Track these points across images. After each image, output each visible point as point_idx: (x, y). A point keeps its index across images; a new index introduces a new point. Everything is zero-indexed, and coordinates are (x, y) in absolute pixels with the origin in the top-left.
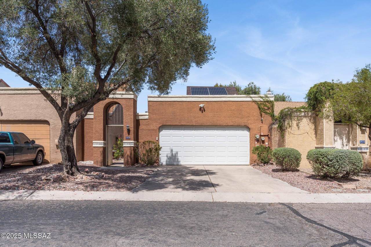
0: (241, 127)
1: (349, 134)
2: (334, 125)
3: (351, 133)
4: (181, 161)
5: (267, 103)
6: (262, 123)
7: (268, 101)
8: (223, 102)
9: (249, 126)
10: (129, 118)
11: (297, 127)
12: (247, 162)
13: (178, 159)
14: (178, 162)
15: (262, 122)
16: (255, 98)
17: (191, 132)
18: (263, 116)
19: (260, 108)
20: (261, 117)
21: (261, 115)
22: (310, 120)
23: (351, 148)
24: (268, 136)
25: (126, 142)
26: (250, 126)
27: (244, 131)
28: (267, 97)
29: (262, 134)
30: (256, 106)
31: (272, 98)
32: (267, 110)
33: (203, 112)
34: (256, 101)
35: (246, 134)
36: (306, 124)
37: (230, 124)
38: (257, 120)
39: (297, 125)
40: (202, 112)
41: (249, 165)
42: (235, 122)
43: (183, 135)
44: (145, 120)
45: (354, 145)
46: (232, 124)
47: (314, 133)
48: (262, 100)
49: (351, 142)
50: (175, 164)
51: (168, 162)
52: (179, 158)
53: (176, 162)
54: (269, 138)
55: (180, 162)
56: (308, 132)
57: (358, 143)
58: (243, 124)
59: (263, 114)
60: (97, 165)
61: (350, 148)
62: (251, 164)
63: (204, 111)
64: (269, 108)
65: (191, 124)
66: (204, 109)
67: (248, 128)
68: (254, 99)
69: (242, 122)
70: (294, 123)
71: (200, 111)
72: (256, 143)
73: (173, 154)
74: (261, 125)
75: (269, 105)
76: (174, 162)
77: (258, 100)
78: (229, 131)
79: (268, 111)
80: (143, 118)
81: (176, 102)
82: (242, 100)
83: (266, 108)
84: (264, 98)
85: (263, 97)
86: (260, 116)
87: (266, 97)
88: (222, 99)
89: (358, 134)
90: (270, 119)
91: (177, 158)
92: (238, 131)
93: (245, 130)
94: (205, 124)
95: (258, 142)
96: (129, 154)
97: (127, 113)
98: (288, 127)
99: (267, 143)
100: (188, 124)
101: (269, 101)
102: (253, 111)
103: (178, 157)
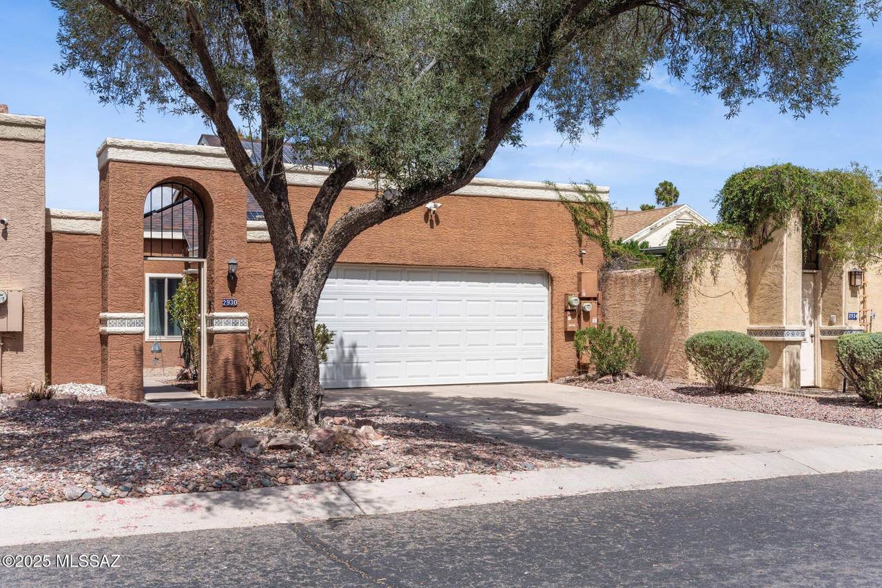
0: (530, 275)
1: (818, 296)
2: (803, 273)
3: (822, 293)
4: (367, 376)
5: (593, 209)
6: (582, 264)
7: (595, 204)
8: (488, 199)
9: (550, 272)
10: (233, 235)
11: (711, 278)
12: (542, 373)
13: (358, 370)
14: (359, 376)
15: (581, 261)
16: (568, 193)
17: (397, 284)
18: (584, 243)
19: (577, 223)
20: (580, 246)
21: (580, 242)
22: (738, 259)
23: (821, 331)
24: (595, 299)
25: (225, 318)
26: (553, 271)
27: (537, 285)
28: (594, 191)
29: (584, 295)
30: (568, 216)
31: (605, 195)
32: (593, 227)
33: (435, 224)
34: (568, 202)
35: (538, 292)
36: (730, 271)
37: (504, 265)
38: (570, 253)
39: (712, 273)
40: (432, 227)
41: (546, 382)
42: (517, 258)
43: (376, 294)
44: (263, 245)
45: (831, 323)
46: (508, 263)
47: (745, 292)
48: (582, 199)
49: (820, 317)
50: (351, 386)
51: (328, 381)
52: (363, 365)
53: (352, 379)
54: (598, 304)
55: (365, 378)
56: (733, 290)
57: (845, 318)
58: (536, 266)
59: (584, 237)
60: (122, 398)
61: (819, 332)
62: (552, 379)
63: (438, 222)
64: (597, 223)
65: (401, 262)
66: (436, 217)
67: (547, 277)
68: (563, 194)
69: (535, 258)
70: (707, 266)
71: (426, 222)
72: (569, 318)
73: (343, 352)
74: (578, 268)
75: (598, 214)
76: (348, 379)
77: (573, 199)
78: (497, 284)
79: (596, 232)
80: (257, 239)
81: (359, 192)
82: (536, 197)
83: (591, 222)
84: (587, 195)
85: (585, 192)
86: (577, 245)
87: (591, 192)
88: (485, 191)
89: (844, 298)
90: (600, 251)
91: (357, 367)
92: (520, 284)
93: (538, 283)
94: (440, 263)
95: (573, 316)
96: (231, 357)
97: (228, 221)
98: (694, 276)
99: (594, 320)
100: (393, 261)
101: (597, 203)
102: (561, 231)
103: (359, 364)
